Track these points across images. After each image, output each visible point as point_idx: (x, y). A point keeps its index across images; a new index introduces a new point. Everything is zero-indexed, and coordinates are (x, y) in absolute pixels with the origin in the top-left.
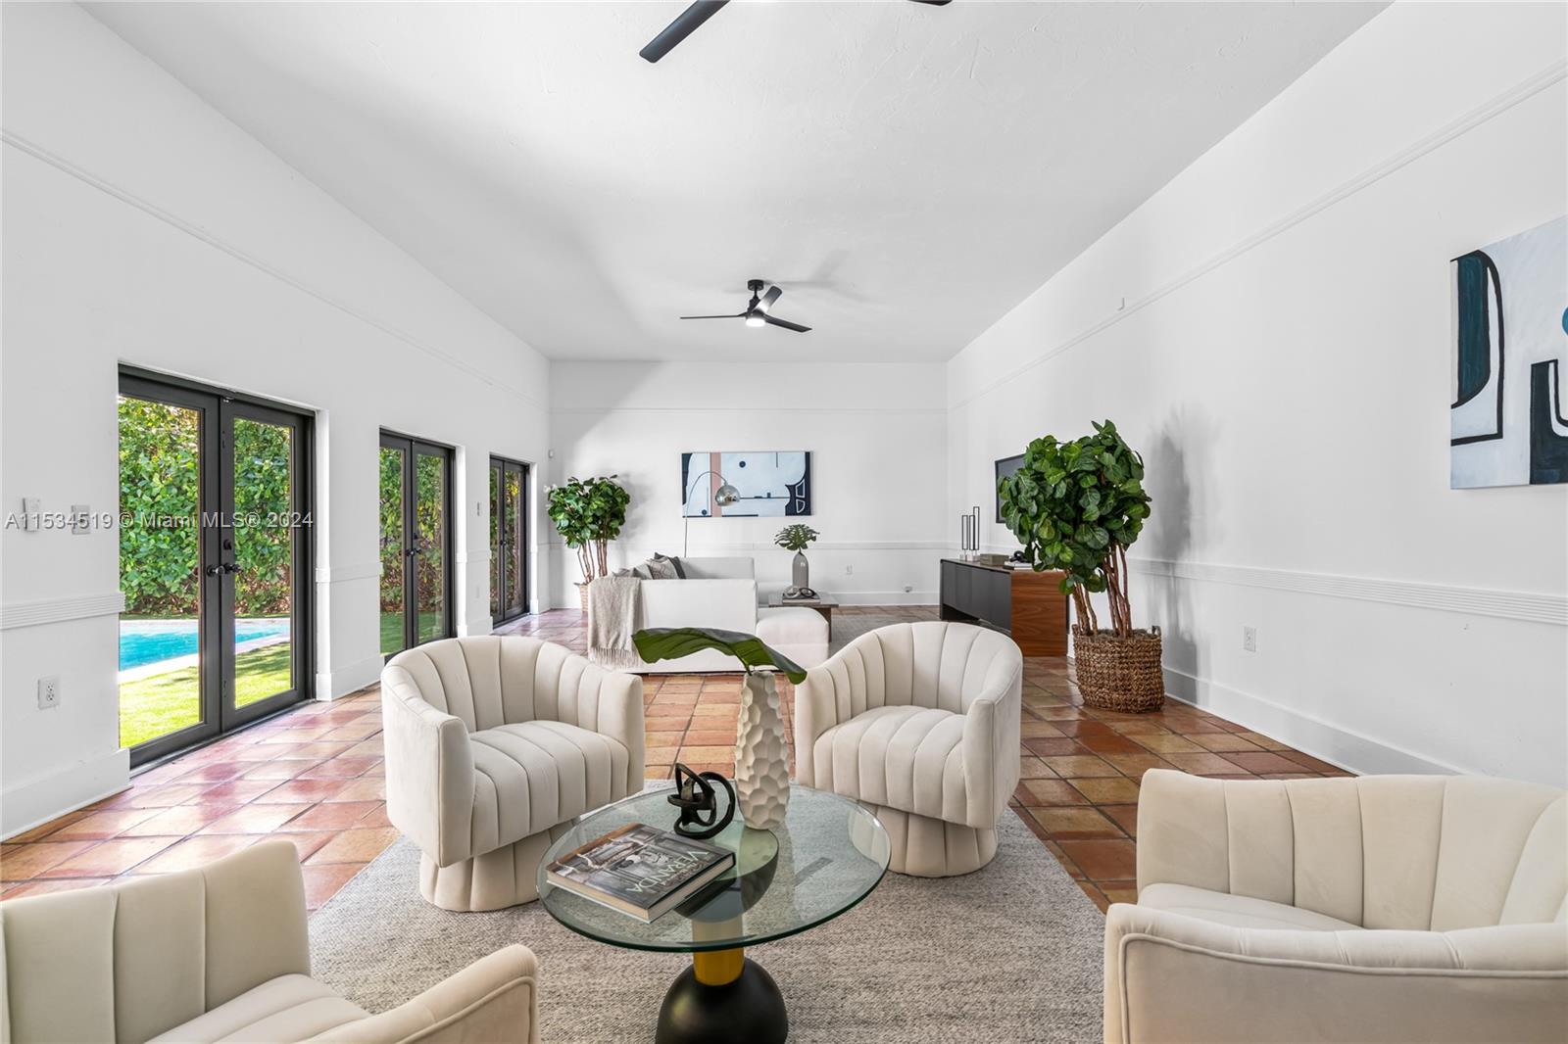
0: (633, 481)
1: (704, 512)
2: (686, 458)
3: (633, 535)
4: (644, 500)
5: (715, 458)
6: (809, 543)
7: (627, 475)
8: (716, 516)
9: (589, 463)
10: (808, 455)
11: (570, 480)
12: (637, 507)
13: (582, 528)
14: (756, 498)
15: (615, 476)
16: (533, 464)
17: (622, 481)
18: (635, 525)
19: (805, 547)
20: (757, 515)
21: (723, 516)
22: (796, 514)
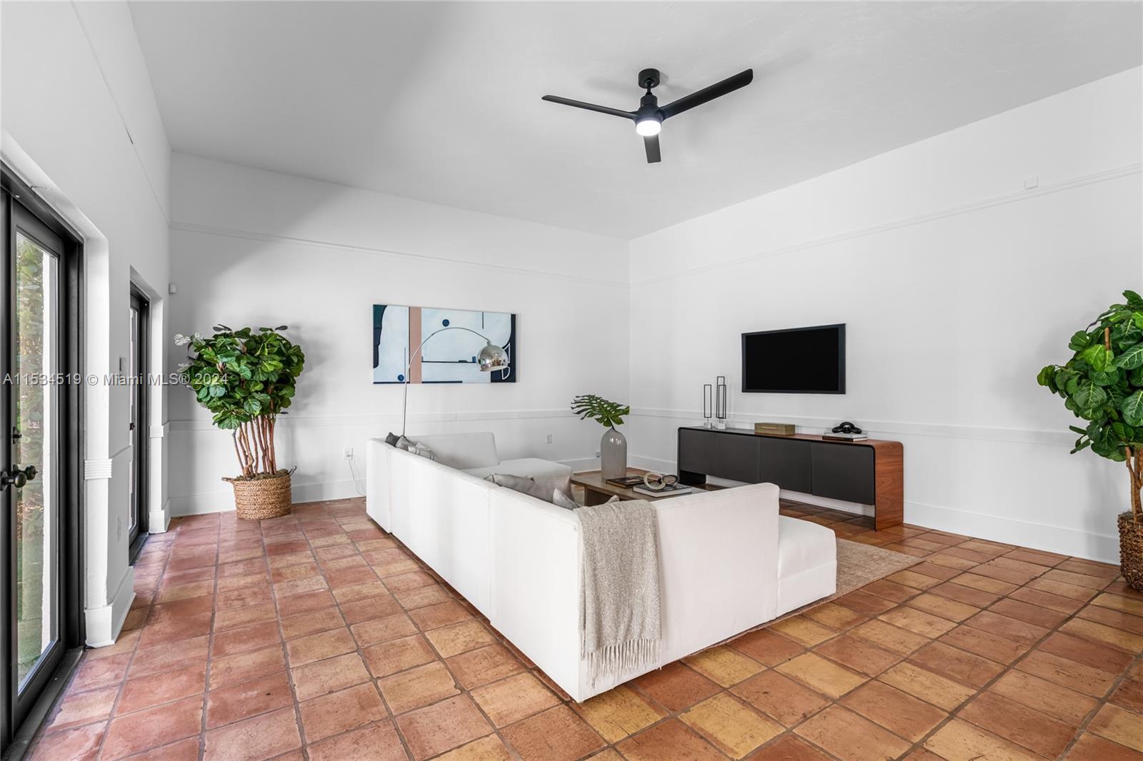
0: (306, 335)
1: (401, 378)
2: (379, 311)
3: (305, 406)
4: (321, 360)
5: (414, 315)
7: (297, 327)
8: (414, 383)
10: (513, 317)
11: (214, 329)
12: (310, 370)
14: (460, 362)
15: (284, 328)
18: (307, 393)
19: (620, 422)
20: (461, 382)
21: (423, 382)
22: (501, 381)
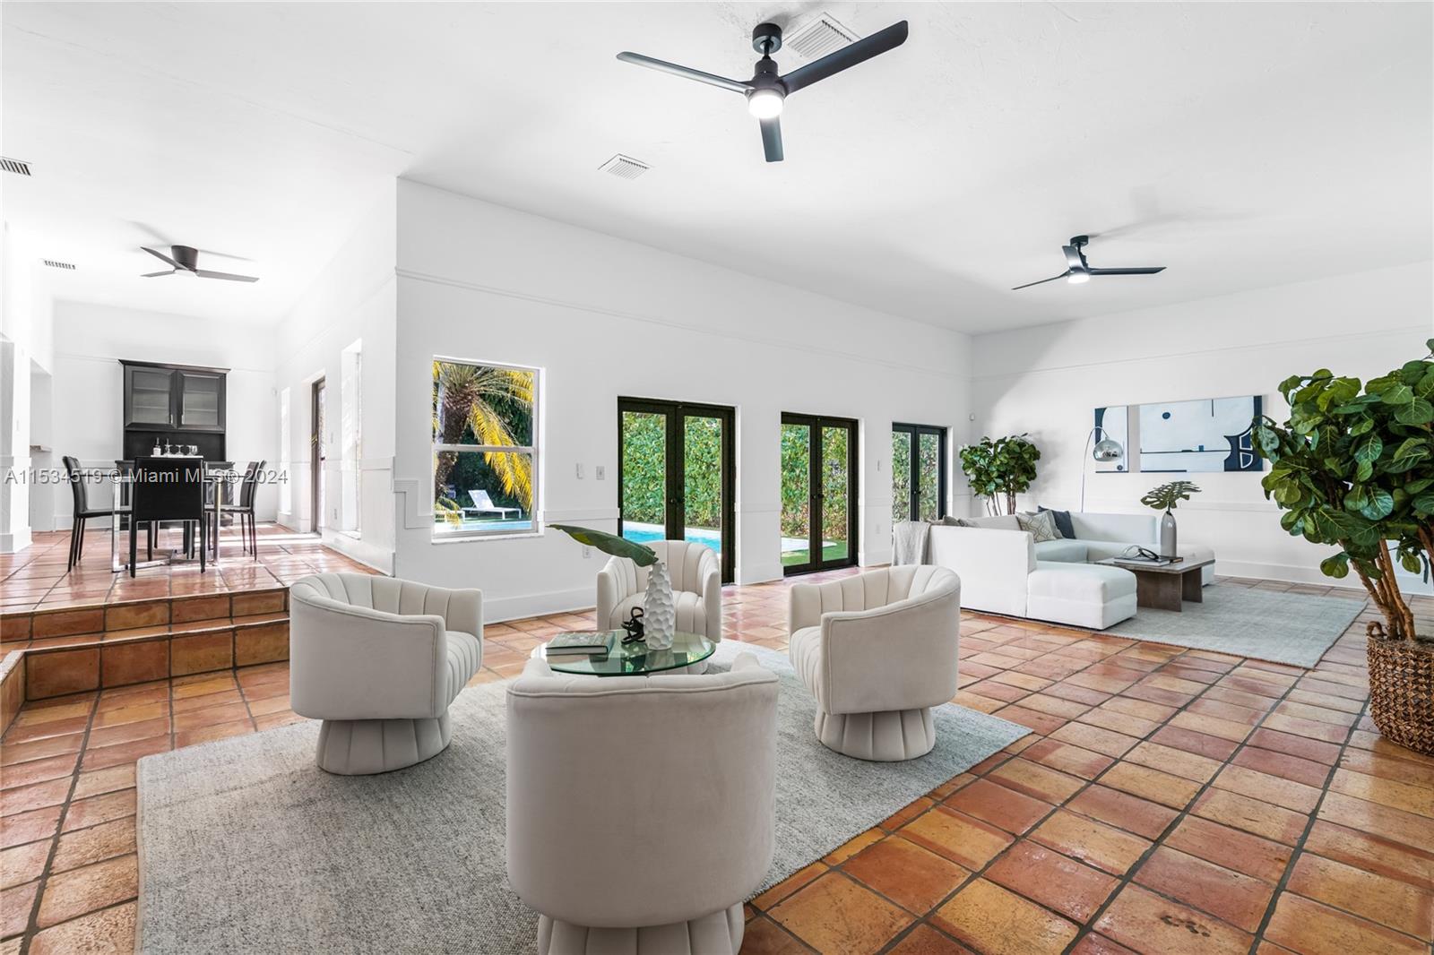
0: (1045, 438)
1: (1119, 469)
2: (1100, 413)
3: (1045, 489)
4: (1056, 456)
5: (1132, 412)
6: (1180, 501)
7: (1039, 433)
8: (1133, 472)
9: (1005, 424)
10: (1259, 400)
11: (983, 440)
12: (1049, 463)
13: (989, 482)
14: (1183, 451)
15: (1026, 434)
16: (950, 427)
17: (1035, 439)
18: (1046, 481)
20: (1185, 471)
21: (1142, 472)
22: (1239, 469)
